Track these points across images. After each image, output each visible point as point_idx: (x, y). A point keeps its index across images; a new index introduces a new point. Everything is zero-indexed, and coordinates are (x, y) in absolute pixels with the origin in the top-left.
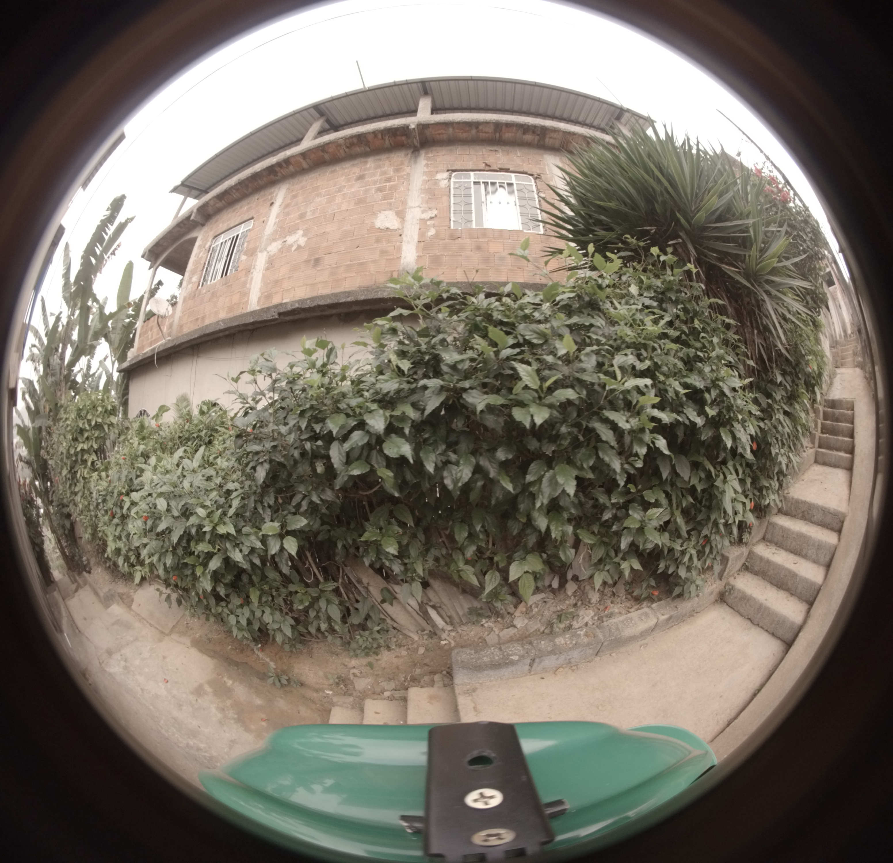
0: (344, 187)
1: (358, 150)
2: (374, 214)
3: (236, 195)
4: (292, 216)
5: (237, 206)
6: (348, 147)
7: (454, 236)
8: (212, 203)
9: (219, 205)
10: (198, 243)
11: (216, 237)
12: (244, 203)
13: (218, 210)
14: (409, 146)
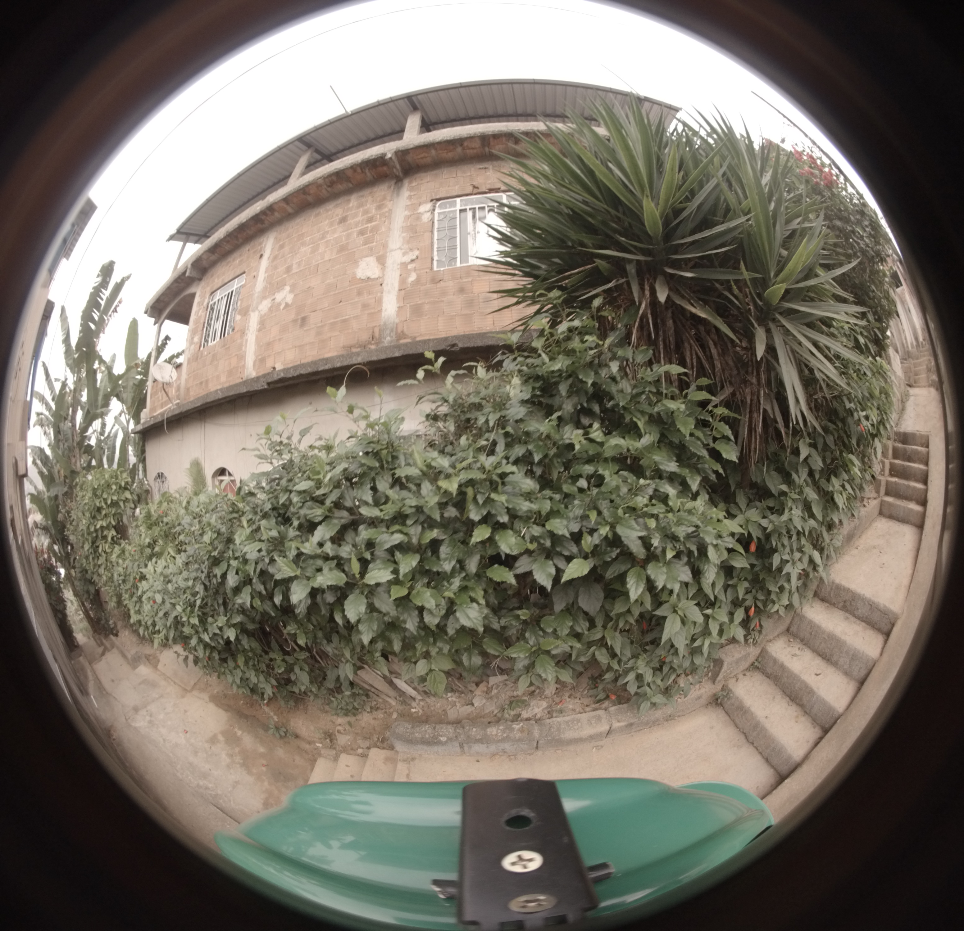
0: (328, 232)
1: (339, 187)
2: (356, 263)
3: (227, 247)
4: (279, 270)
5: (230, 259)
6: (329, 186)
7: (436, 280)
8: (205, 257)
9: (213, 257)
10: (197, 300)
11: (212, 293)
12: (236, 255)
13: (214, 263)
14: (392, 177)
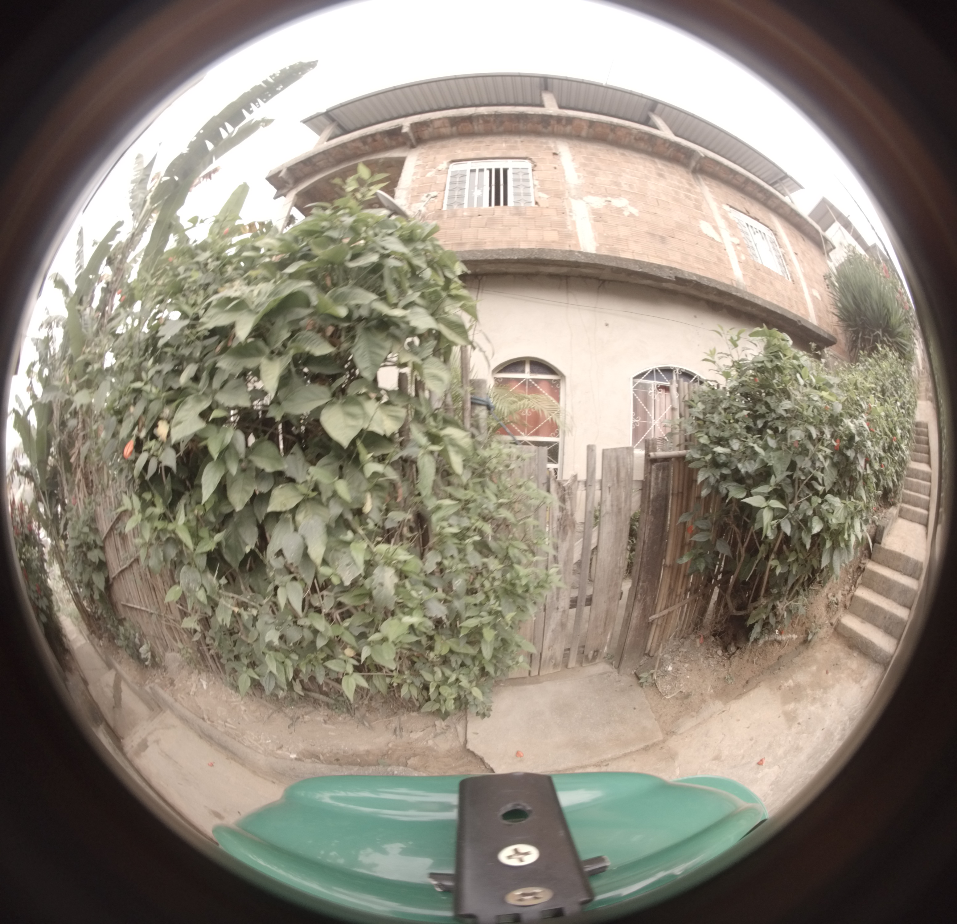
2: (696, 219)
3: (478, 127)
4: (600, 178)
6: (635, 139)
8: (438, 124)
9: (445, 131)
11: (453, 161)
13: (439, 137)
14: (685, 165)
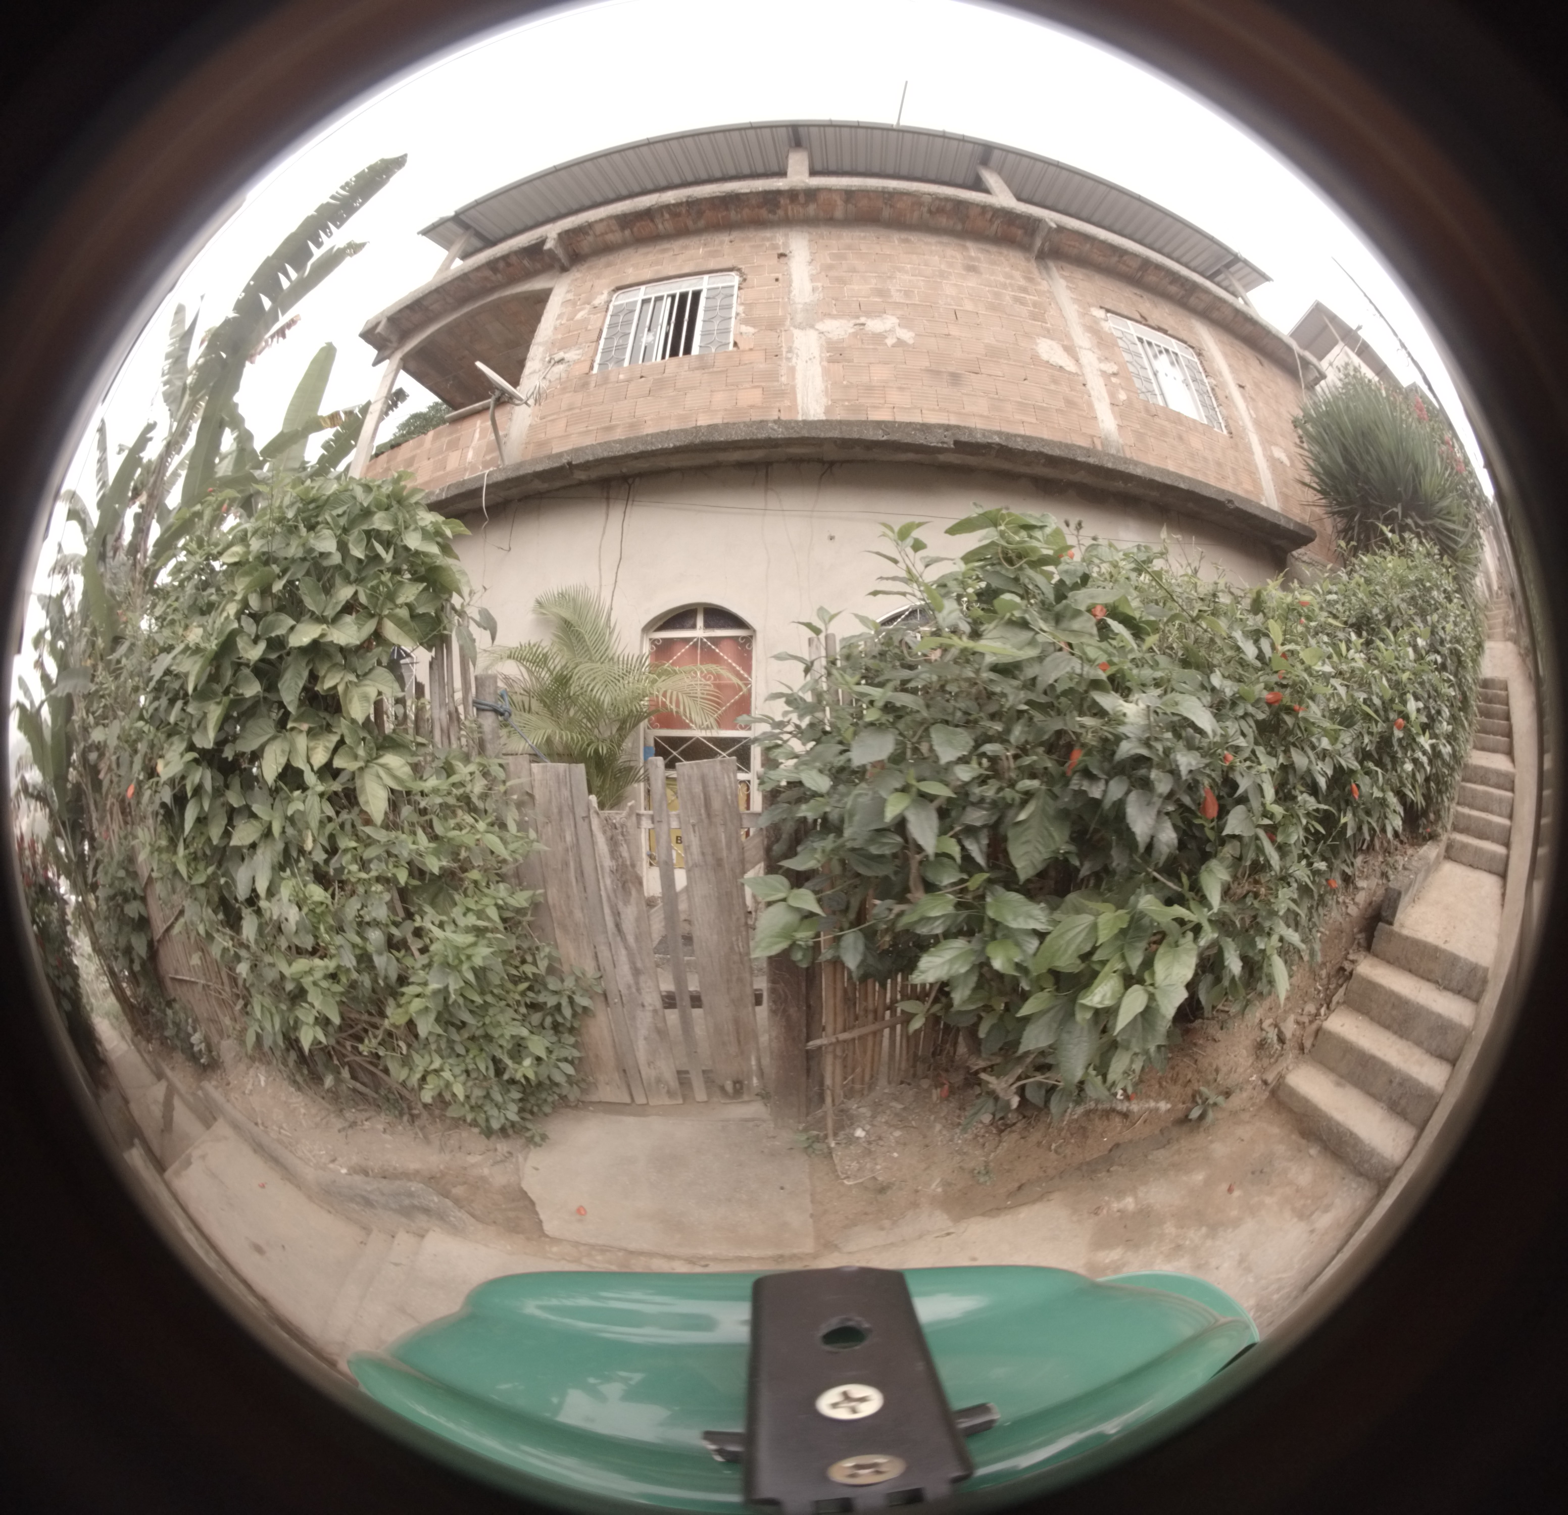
0: (948, 273)
2: (1030, 337)
3: (664, 226)
4: (854, 287)
5: (669, 246)
6: (930, 212)
7: (1150, 411)
8: (600, 228)
9: (614, 237)
12: (688, 242)
13: (606, 249)
14: (1024, 247)
